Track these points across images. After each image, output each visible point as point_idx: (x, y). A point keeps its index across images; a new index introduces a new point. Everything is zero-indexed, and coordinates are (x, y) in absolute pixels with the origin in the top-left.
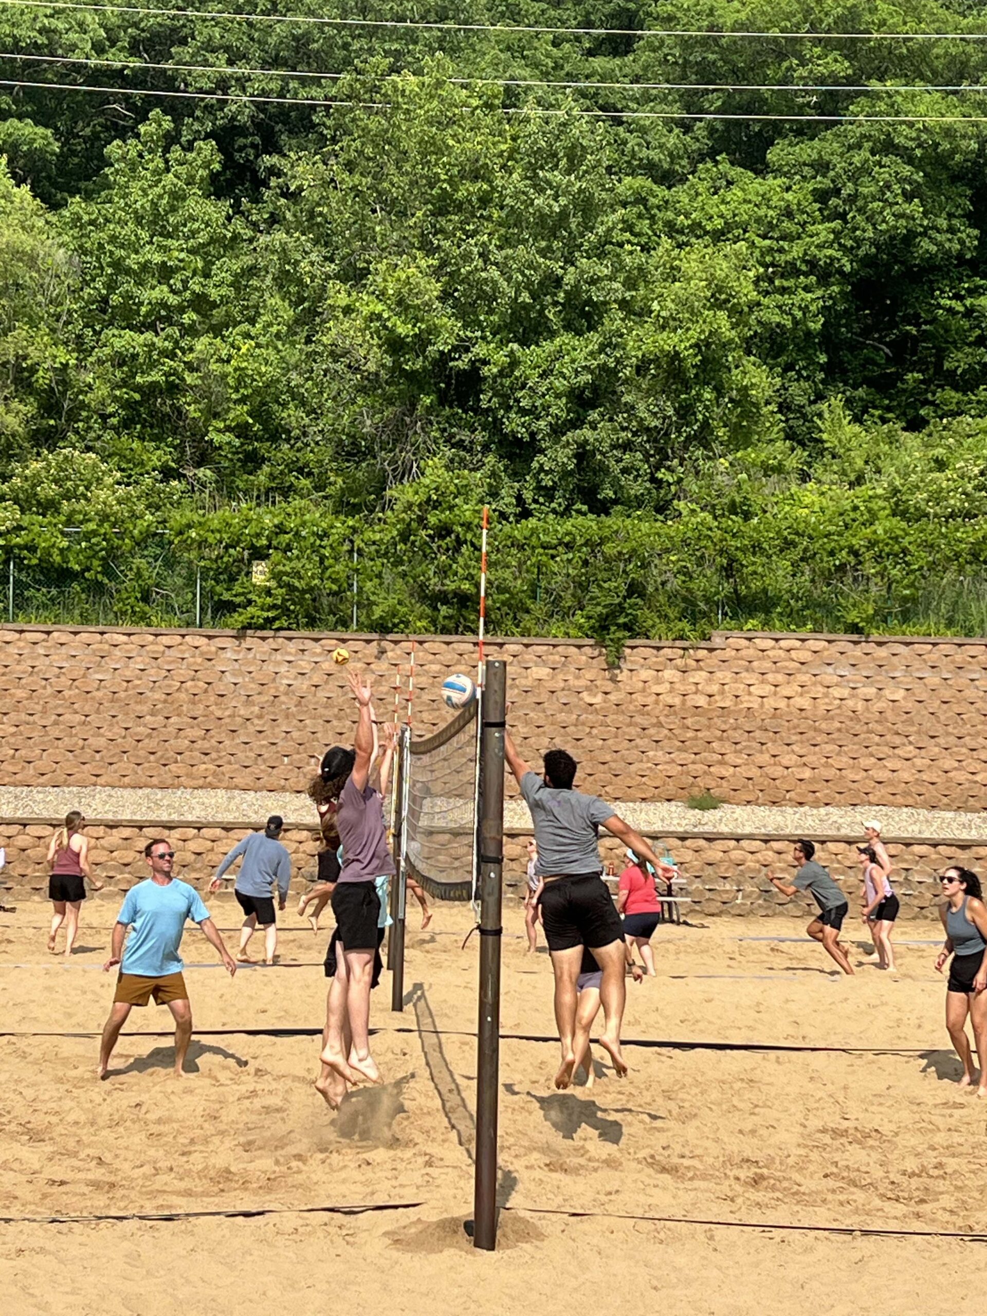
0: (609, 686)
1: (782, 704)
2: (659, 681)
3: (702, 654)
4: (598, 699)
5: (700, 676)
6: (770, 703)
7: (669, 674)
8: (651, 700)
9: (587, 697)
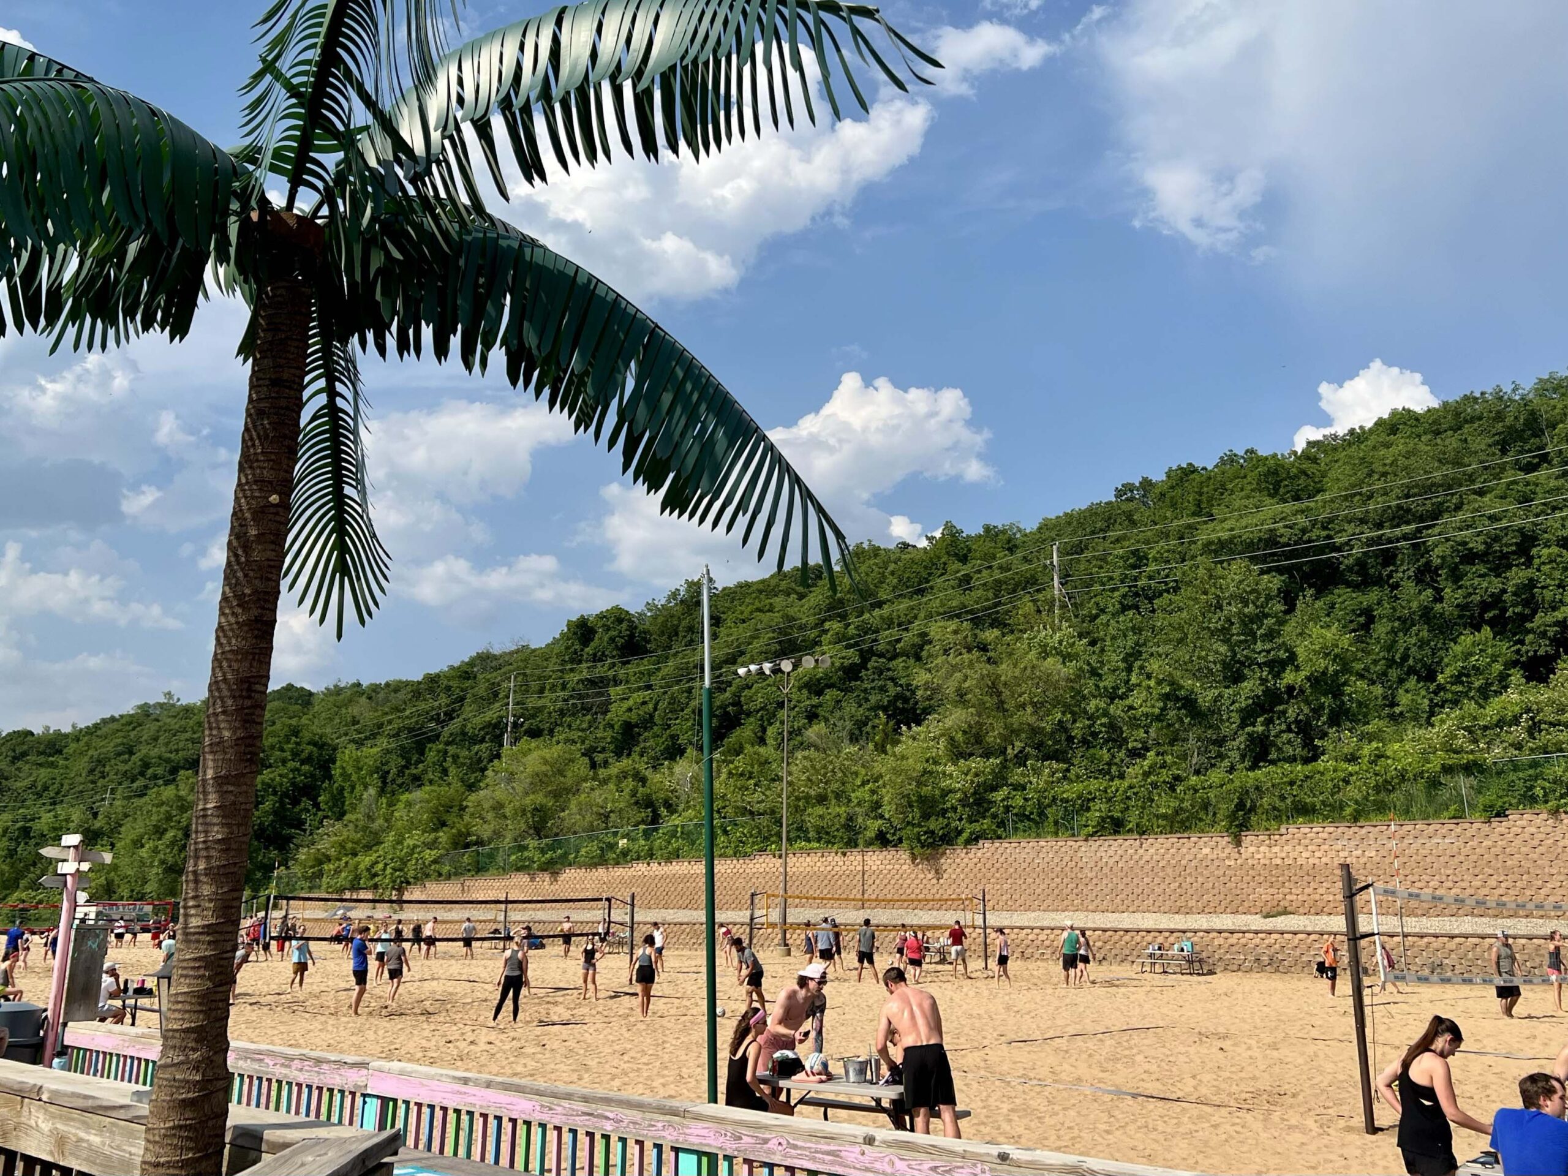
0: (1237, 856)
1: (1317, 861)
2: (1258, 852)
3: (1277, 837)
4: (1232, 863)
5: (1276, 849)
6: (1311, 861)
7: (1262, 849)
8: (1255, 862)
9: (1227, 862)
